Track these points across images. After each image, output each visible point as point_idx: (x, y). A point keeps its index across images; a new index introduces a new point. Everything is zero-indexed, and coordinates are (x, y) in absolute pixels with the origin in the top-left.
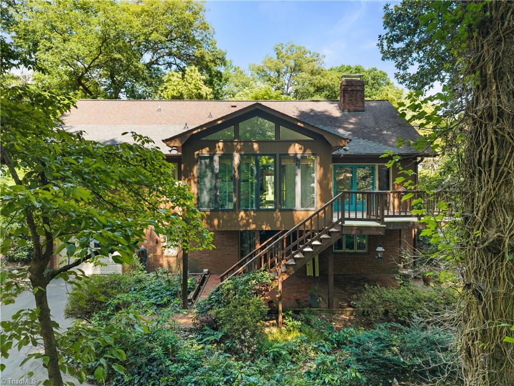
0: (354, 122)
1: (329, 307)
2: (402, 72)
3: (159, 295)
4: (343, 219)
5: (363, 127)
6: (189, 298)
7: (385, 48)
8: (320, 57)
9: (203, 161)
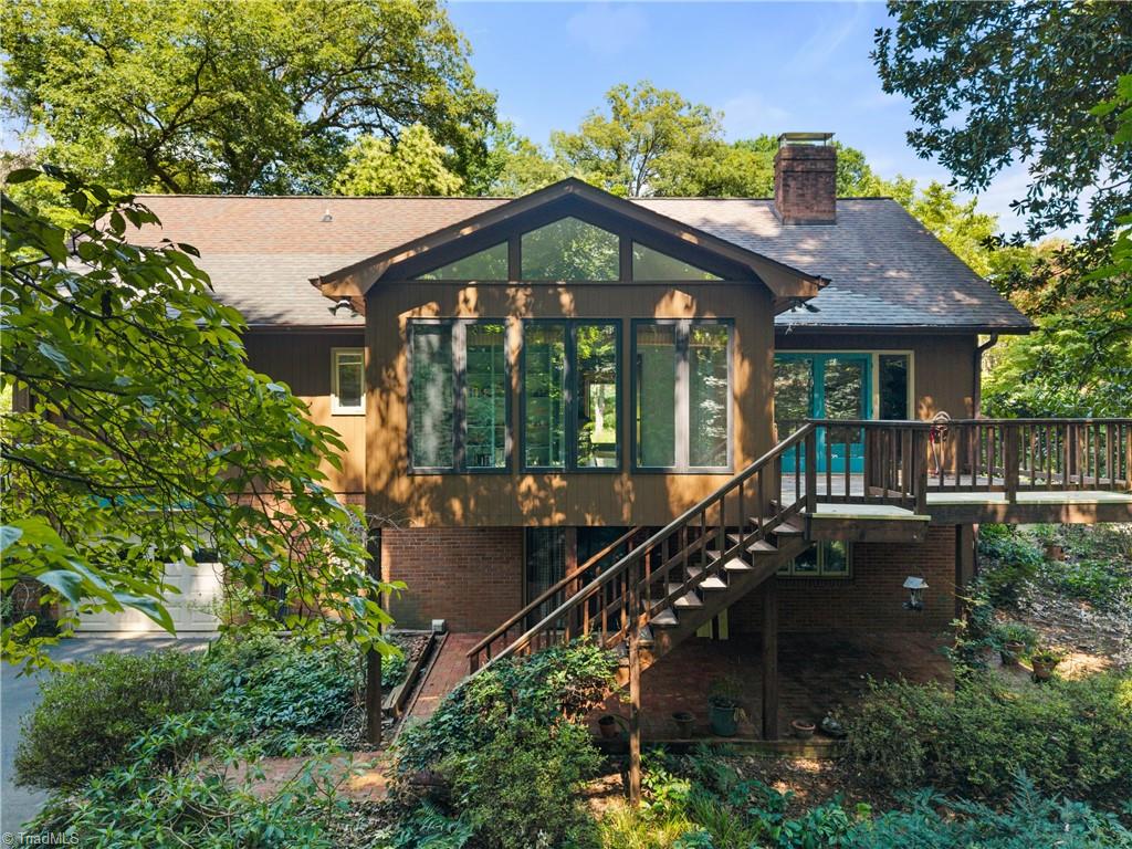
0: (811, 248)
1: (765, 734)
2: (927, 129)
3: (306, 698)
4: (811, 499)
5: (835, 261)
6: (386, 705)
7: (892, 62)
8: (713, 115)
9: (422, 339)
